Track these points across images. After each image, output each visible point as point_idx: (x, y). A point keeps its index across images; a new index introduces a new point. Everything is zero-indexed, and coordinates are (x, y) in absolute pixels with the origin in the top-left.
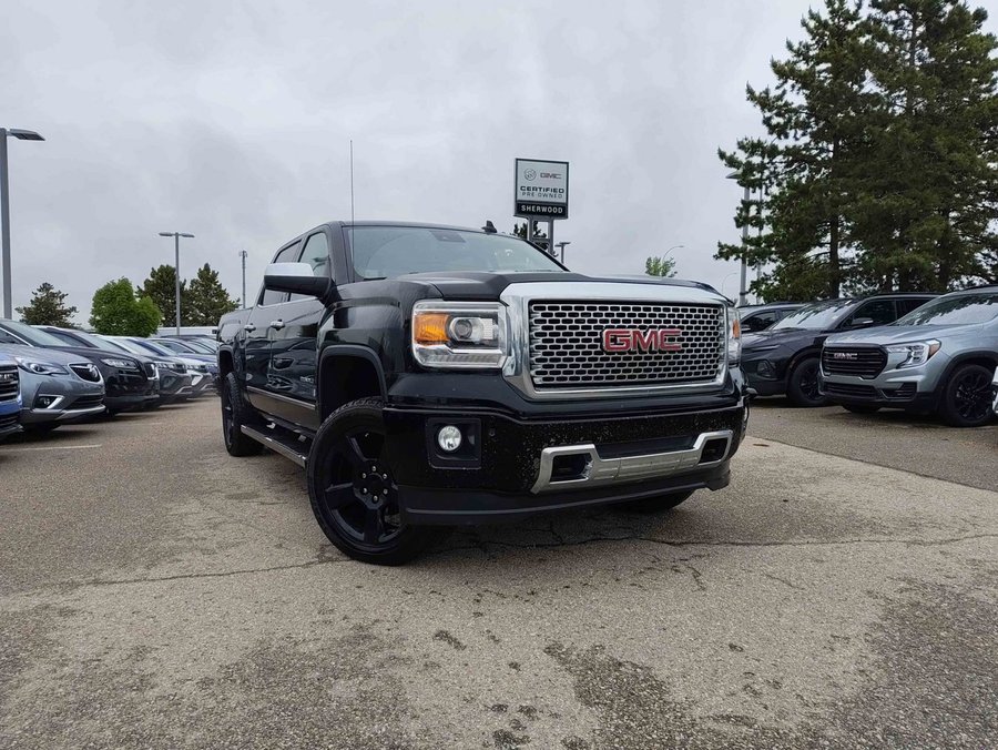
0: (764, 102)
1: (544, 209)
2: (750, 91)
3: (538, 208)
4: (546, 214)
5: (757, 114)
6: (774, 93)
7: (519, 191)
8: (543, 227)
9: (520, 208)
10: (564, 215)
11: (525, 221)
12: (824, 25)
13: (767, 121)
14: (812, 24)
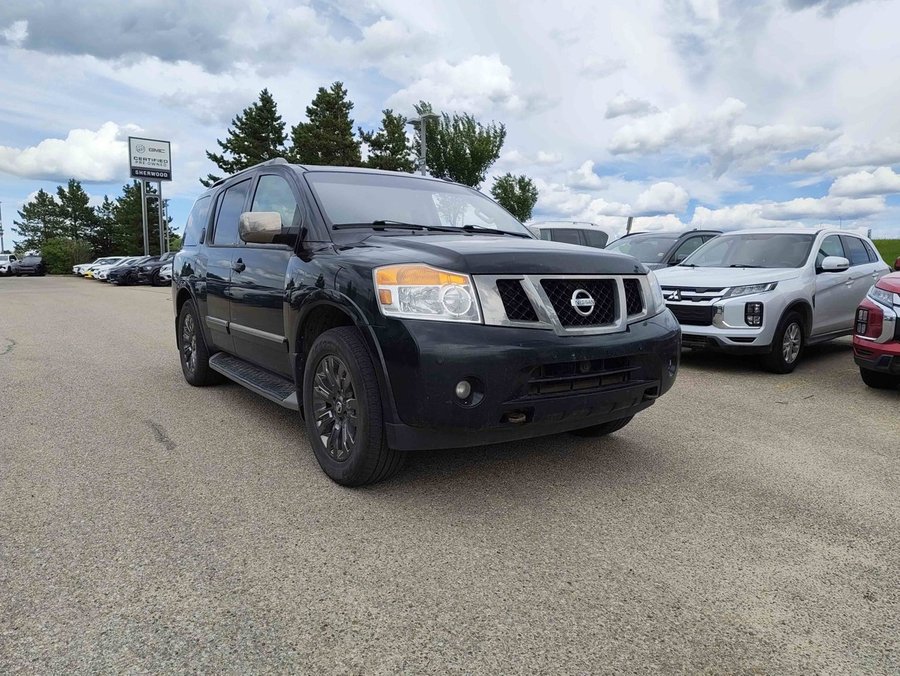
0: (214, 158)
1: (153, 174)
2: (209, 154)
3: (149, 173)
4: (156, 177)
5: (215, 163)
6: (219, 156)
7: (133, 161)
8: (154, 185)
9: (134, 172)
10: (169, 178)
11: (139, 180)
12: (246, 124)
13: (221, 167)
14: (239, 124)
